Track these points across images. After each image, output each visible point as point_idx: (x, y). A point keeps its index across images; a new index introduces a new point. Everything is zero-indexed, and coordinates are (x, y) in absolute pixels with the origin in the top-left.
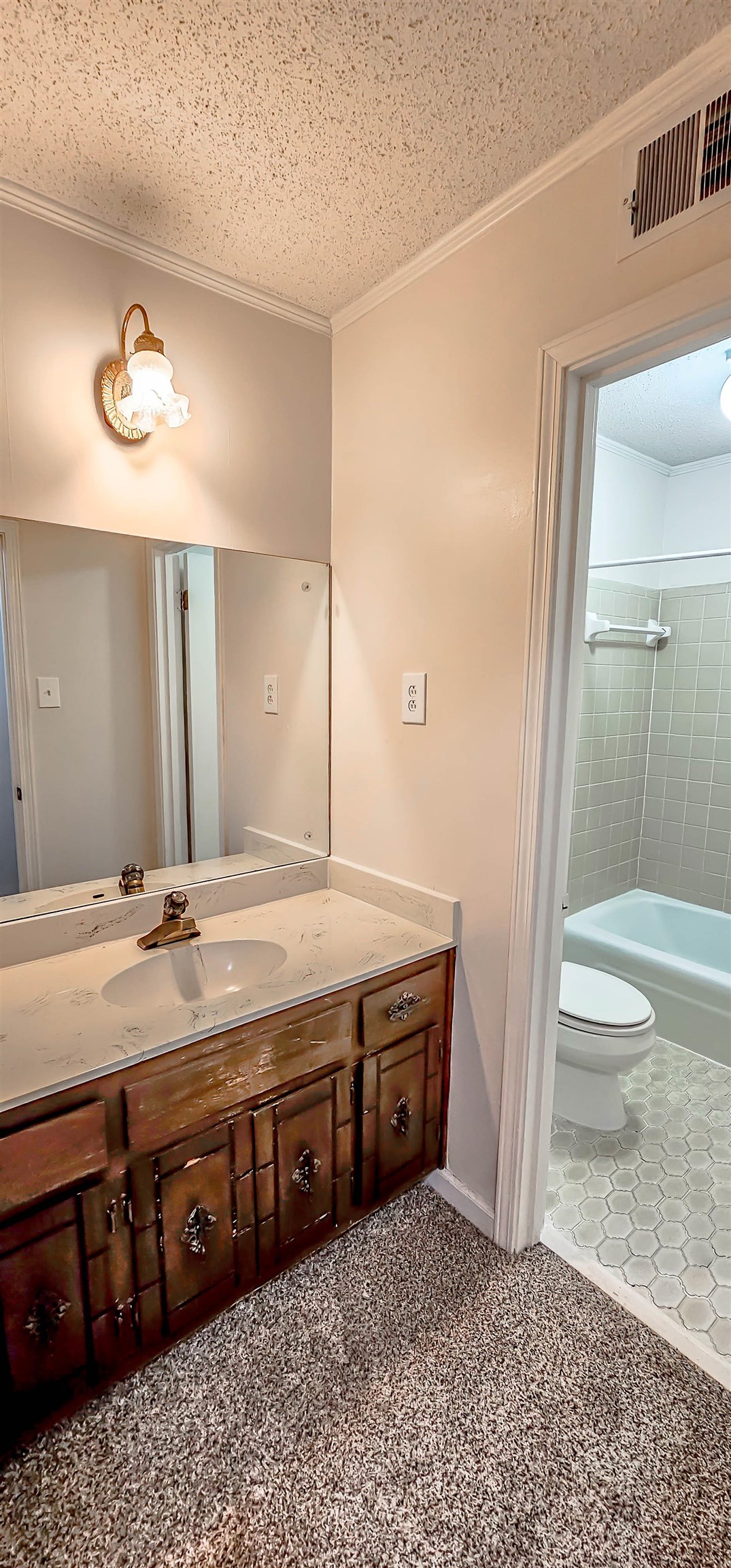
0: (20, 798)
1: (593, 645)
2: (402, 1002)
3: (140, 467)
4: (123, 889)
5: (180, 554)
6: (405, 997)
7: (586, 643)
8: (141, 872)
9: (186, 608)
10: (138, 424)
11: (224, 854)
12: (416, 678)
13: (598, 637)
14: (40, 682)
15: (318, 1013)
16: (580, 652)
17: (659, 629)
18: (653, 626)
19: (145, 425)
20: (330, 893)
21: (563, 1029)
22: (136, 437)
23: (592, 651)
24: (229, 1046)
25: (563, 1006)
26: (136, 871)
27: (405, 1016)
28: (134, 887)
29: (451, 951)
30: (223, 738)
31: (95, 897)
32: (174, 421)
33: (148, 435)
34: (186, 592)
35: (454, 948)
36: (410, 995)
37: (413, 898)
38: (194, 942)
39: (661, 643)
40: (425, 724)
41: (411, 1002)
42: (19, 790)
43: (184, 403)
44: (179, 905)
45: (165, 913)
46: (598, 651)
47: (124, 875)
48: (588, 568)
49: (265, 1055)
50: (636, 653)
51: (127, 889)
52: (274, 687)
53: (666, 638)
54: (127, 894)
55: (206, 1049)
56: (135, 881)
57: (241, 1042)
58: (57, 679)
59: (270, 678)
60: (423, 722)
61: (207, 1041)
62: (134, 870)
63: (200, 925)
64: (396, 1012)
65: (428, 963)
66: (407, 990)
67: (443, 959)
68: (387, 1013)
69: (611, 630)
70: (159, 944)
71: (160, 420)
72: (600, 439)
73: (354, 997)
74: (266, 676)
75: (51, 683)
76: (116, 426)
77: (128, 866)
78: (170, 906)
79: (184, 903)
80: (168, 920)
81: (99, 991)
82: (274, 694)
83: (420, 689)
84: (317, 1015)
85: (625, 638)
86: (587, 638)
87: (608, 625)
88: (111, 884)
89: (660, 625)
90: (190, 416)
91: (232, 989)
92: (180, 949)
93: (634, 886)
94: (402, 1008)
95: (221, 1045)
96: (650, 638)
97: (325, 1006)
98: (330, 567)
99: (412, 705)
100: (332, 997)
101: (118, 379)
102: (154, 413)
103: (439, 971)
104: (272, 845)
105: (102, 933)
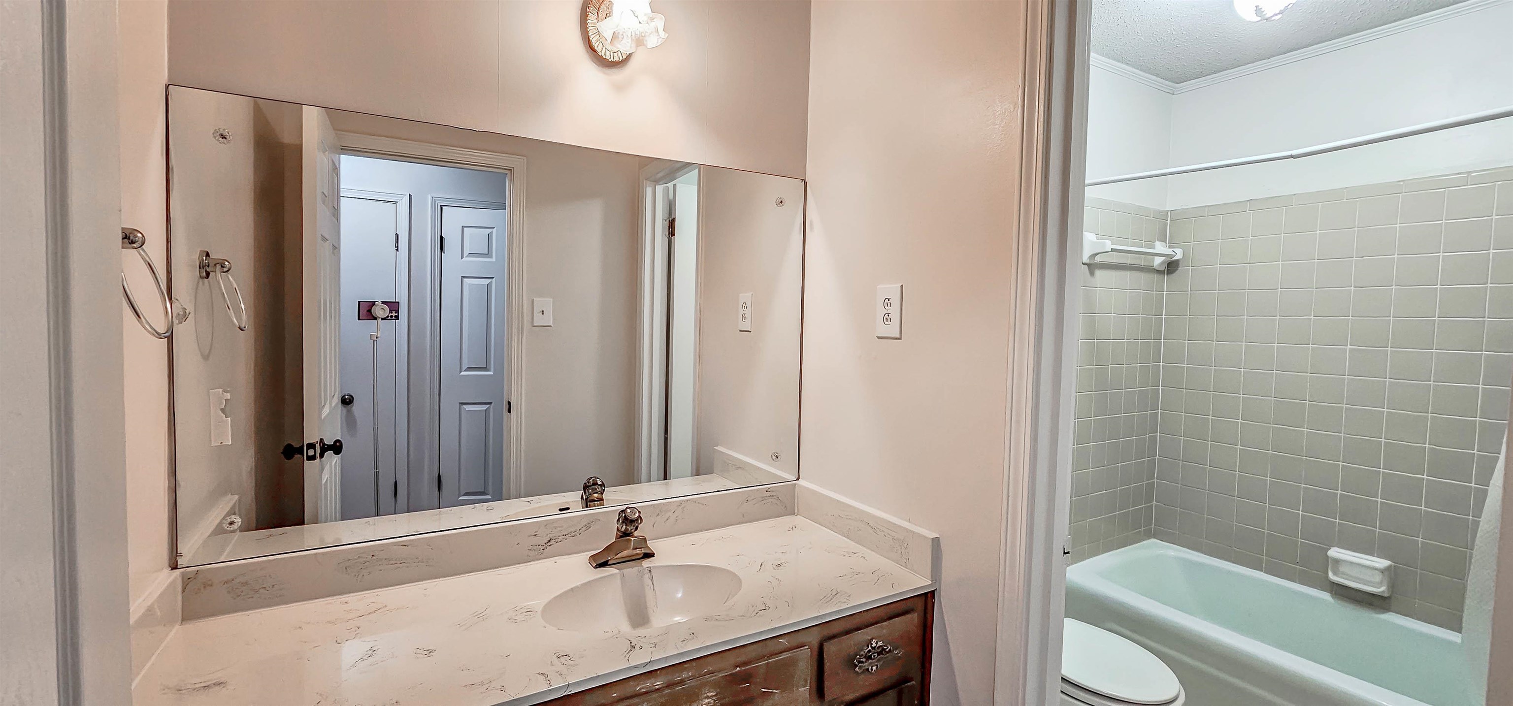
0: (509, 411)
1: (1092, 267)
2: (869, 651)
3: (620, 88)
4: (584, 502)
5: (670, 185)
6: (874, 645)
7: (1084, 264)
8: (603, 485)
9: (673, 234)
10: (619, 46)
11: (694, 474)
12: (891, 290)
13: (1098, 259)
14: (535, 301)
15: (772, 655)
16: (1076, 274)
17: (1169, 251)
18: (1160, 247)
19: (625, 47)
20: (798, 520)
21: (1067, 701)
22: (616, 59)
23: (1092, 273)
24: (668, 686)
25: (1066, 672)
26: (597, 484)
27: (874, 668)
28: (593, 501)
29: (929, 595)
30: (699, 357)
31: (560, 510)
32: (652, 41)
33: (629, 56)
34: (674, 220)
35: (933, 593)
36: (880, 644)
37: (886, 530)
38: (646, 563)
39: (1172, 266)
40: (900, 338)
41: (881, 651)
42: (509, 403)
43: (659, 23)
44: (632, 521)
45: (618, 529)
46: (1098, 273)
47: (586, 488)
48: (1084, 186)
49: (707, 701)
50: (1143, 276)
51: (588, 502)
52: (748, 304)
53: (1177, 261)
54: (587, 507)
55: (641, 687)
56: (596, 495)
57: (682, 682)
58: (552, 300)
59: (745, 297)
60: (898, 336)
61: (643, 677)
62: (595, 484)
63: (653, 545)
64: (862, 662)
65: (904, 607)
66: (875, 637)
67: (920, 604)
68: (851, 663)
69: (1113, 250)
70: (610, 562)
71: (639, 41)
72: (1096, 60)
73: (813, 639)
74: (741, 295)
75: (545, 303)
76: (599, 49)
77: (589, 479)
78: (623, 522)
79: (637, 520)
80: (621, 537)
81: (540, 610)
82: (748, 312)
83: (896, 301)
84: (769, 658)
85: (1129, 260)
86: (1085, 259)
87: (1109, 245)
88: (574, 498)
89: (1169, 247)
90: (667, 35)
91: (677, 619)
92: (631, 570)
93: (1149, 535)
94: (869, 658)
95: (658, 683)
96: (1158, 261)
97: (781, 648)
98: (806, 183)
99: (887, 318)
100: (787, 638)
101: (603, 6)
102: (633, 35)
103: (914, 618)
104: (741, 467)
105: (555, 547)
